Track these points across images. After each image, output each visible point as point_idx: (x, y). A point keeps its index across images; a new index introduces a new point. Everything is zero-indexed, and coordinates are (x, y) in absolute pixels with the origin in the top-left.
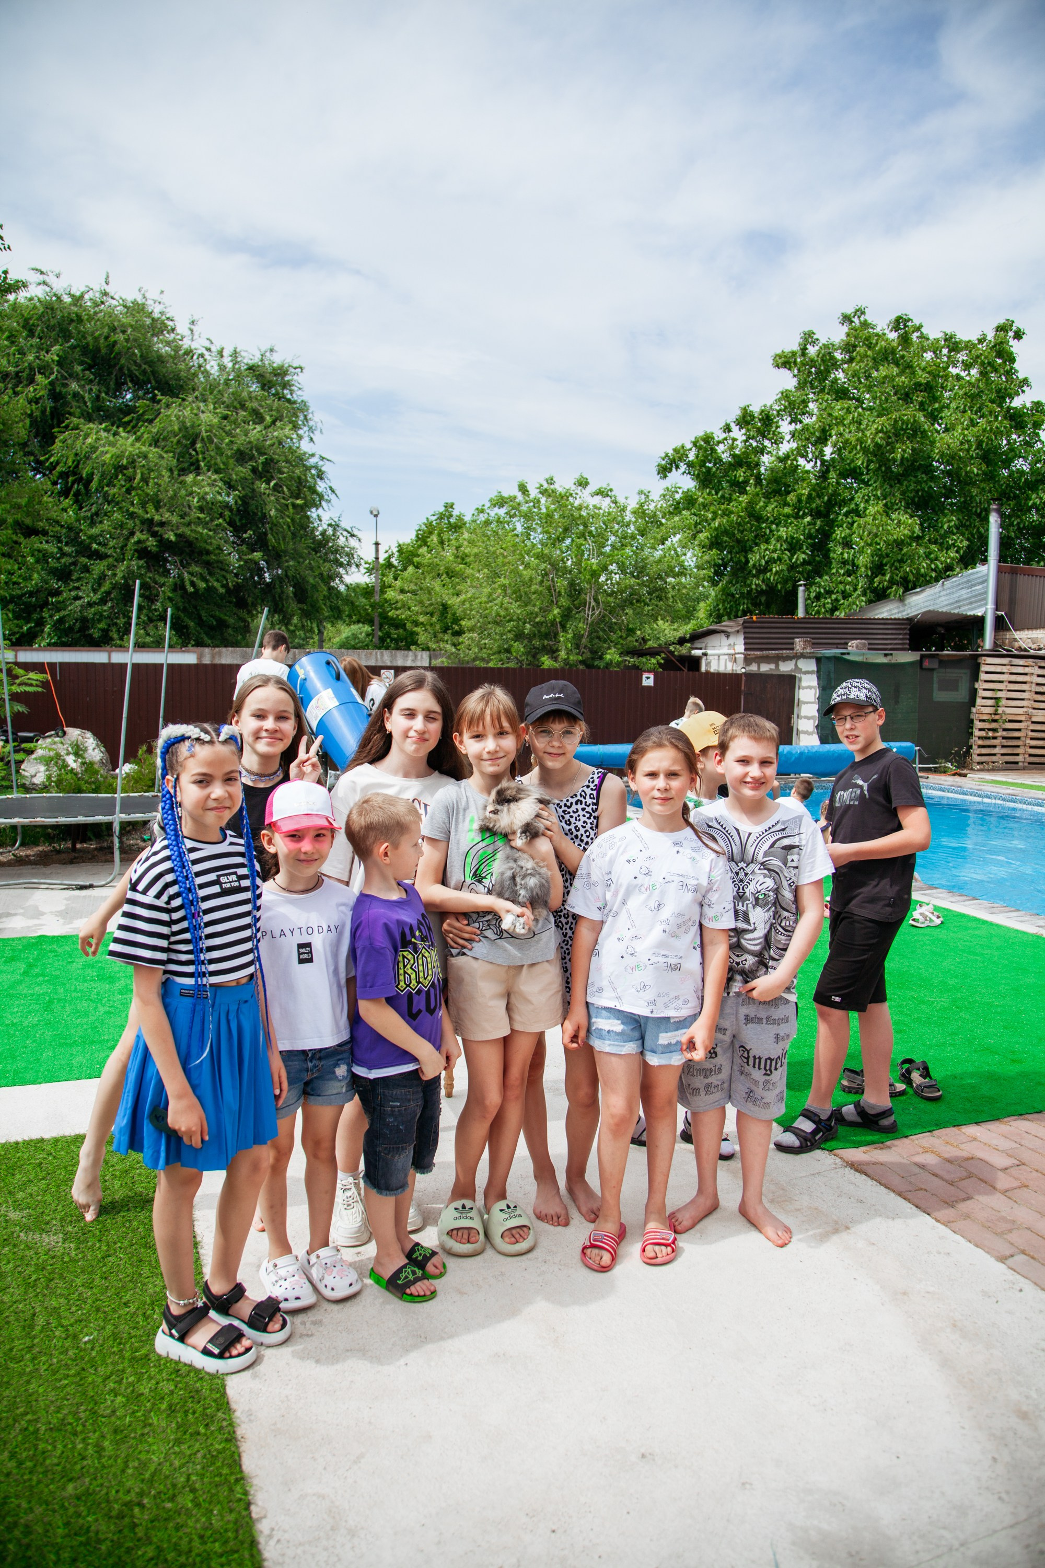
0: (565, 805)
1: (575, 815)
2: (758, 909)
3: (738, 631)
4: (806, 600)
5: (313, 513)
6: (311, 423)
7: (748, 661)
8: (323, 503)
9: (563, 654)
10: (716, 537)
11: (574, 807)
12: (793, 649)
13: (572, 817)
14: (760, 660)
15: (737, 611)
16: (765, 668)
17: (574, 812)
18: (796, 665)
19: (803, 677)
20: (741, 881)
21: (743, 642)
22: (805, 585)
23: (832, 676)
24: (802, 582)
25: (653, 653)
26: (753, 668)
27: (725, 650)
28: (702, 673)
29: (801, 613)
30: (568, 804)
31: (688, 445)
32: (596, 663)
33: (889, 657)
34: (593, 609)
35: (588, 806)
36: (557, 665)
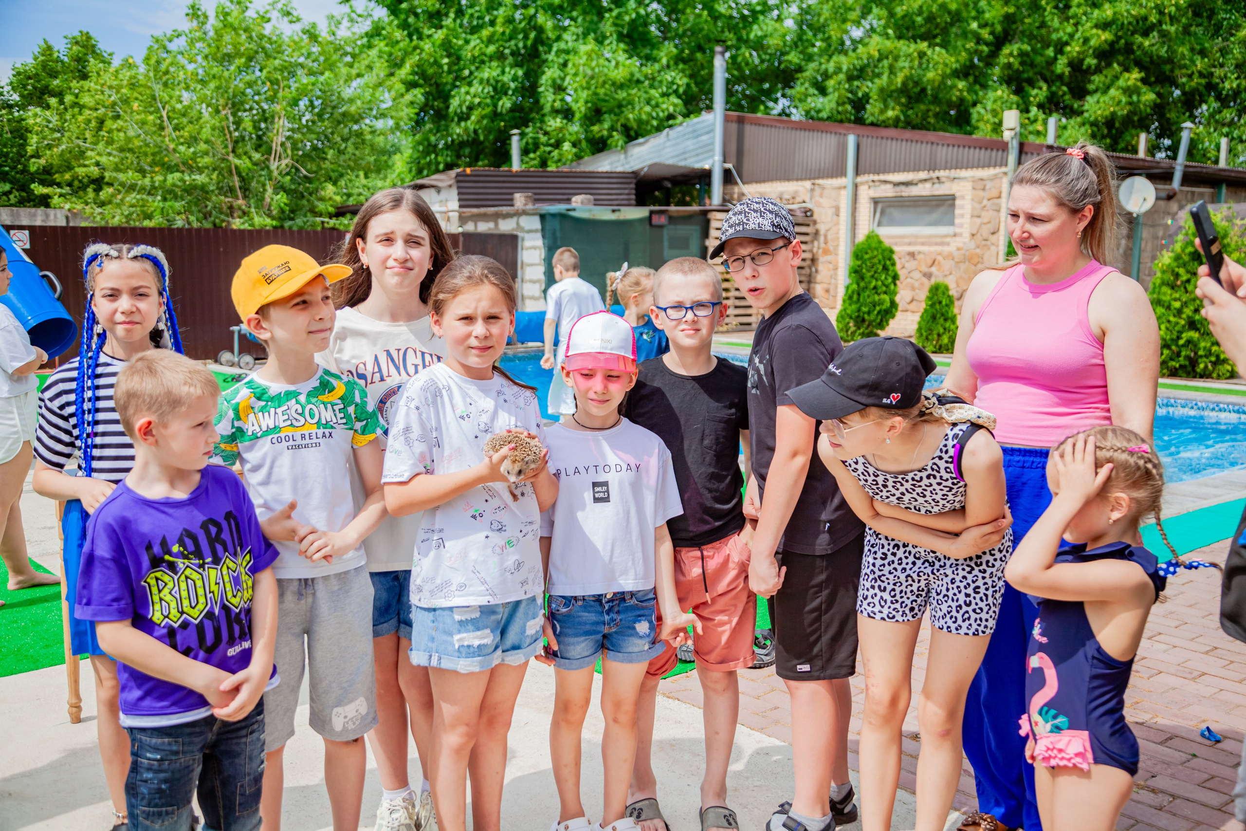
3: (450, 186)
7: (463, 220)
12: (512, 205)
14: (476, 218)
16: (484, 227)
18: (518, 223)
19: (526, 236)
21: (456, 197)
22: (518, 134)
23: (558, 234)
24: (515, 131)
26: (470, 227)
29: (516, 165)
33: (617, 214)
34: (280, 158)
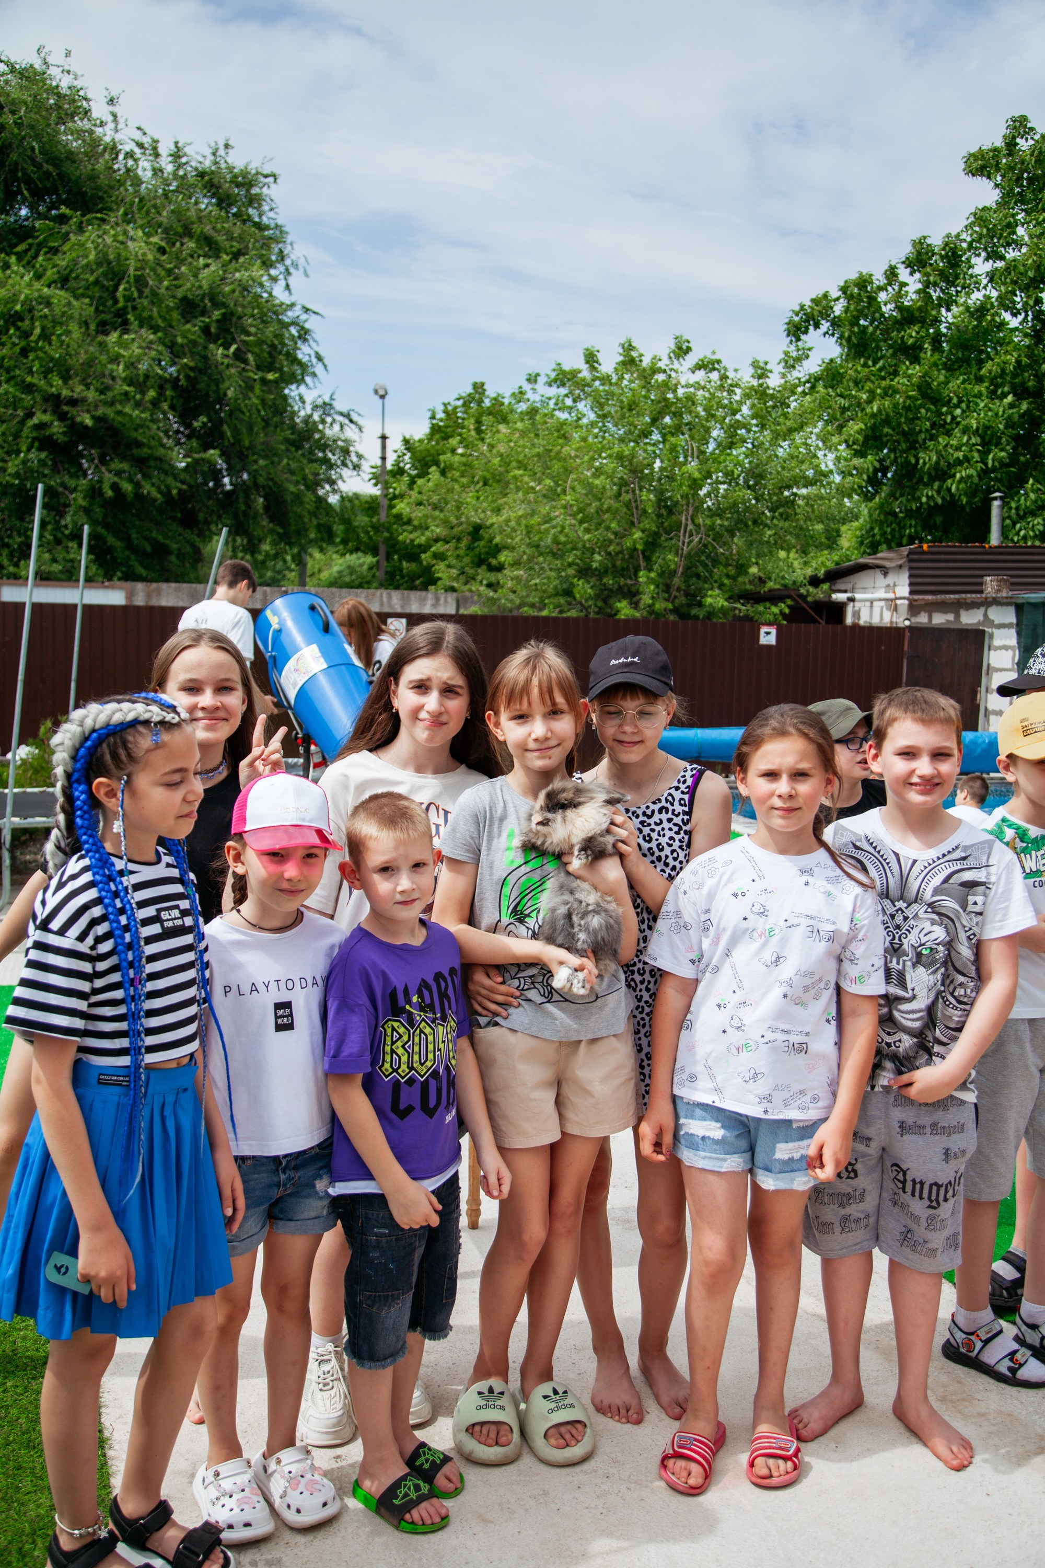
0: (644, 814)
1: (658, 828)
2: (921, 969)
3: (900, 567)
4: (1003, 519)
5: (292, 391)
6: (288, 262)
7: (914, 609)
8: (308, 379)
9: (646, 599)
10: (874, 428)
11: (656, 818)
12: (981, 592)
13: (653, 830)
14: (932, 608)
15: (902, 537)
16: (939, 619)
17: (656, 824)
18: (985, 615)
19: (996, 632)
20: (898, 927)
21: (907, 581)
22: (1001, 498)
23: (1040, 630)
24: (997, 494)
25: (774, 598)
26: (922, 619)
27: (881, 594)
28: (846, 627)
29: (995, 539)
30: (649, 812)
31: (835, 293)
32: (694, 611)
34: (691, 535)
35: (677, 816)
36: (637, 615)
